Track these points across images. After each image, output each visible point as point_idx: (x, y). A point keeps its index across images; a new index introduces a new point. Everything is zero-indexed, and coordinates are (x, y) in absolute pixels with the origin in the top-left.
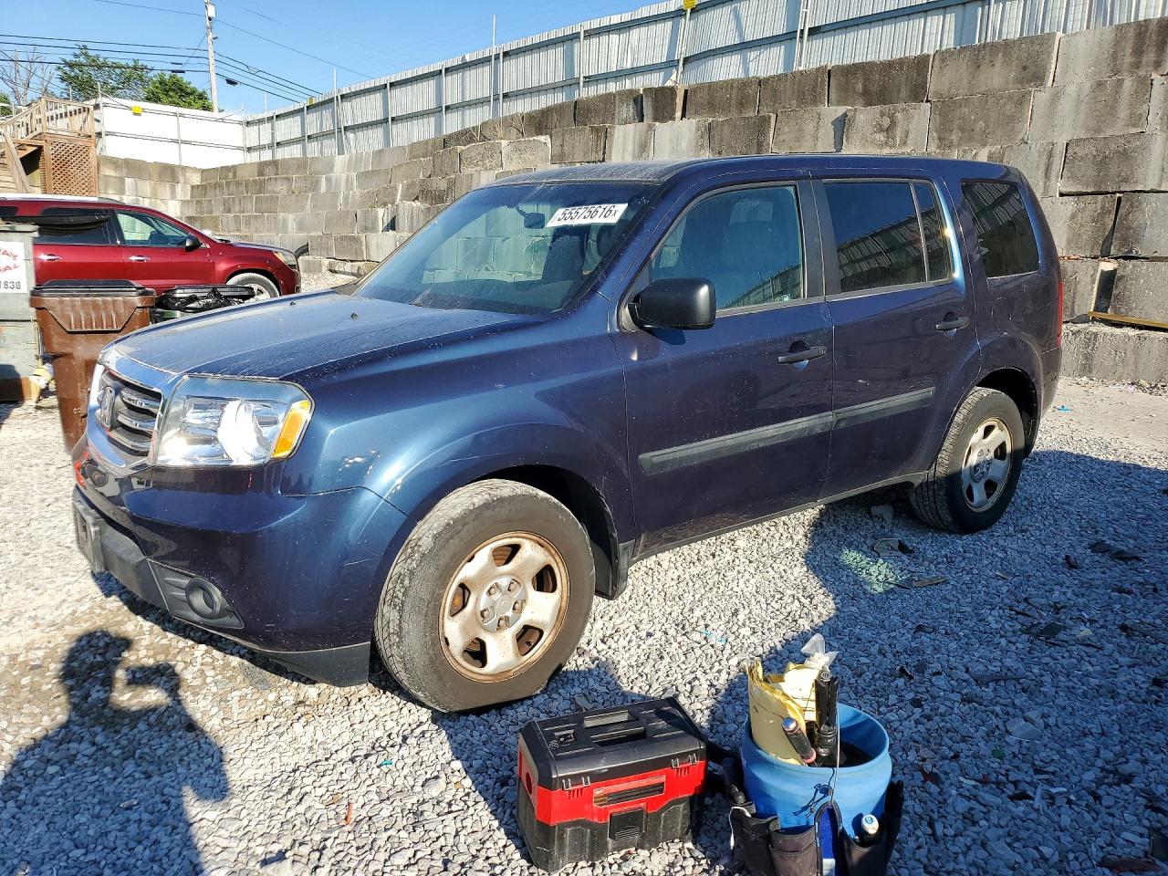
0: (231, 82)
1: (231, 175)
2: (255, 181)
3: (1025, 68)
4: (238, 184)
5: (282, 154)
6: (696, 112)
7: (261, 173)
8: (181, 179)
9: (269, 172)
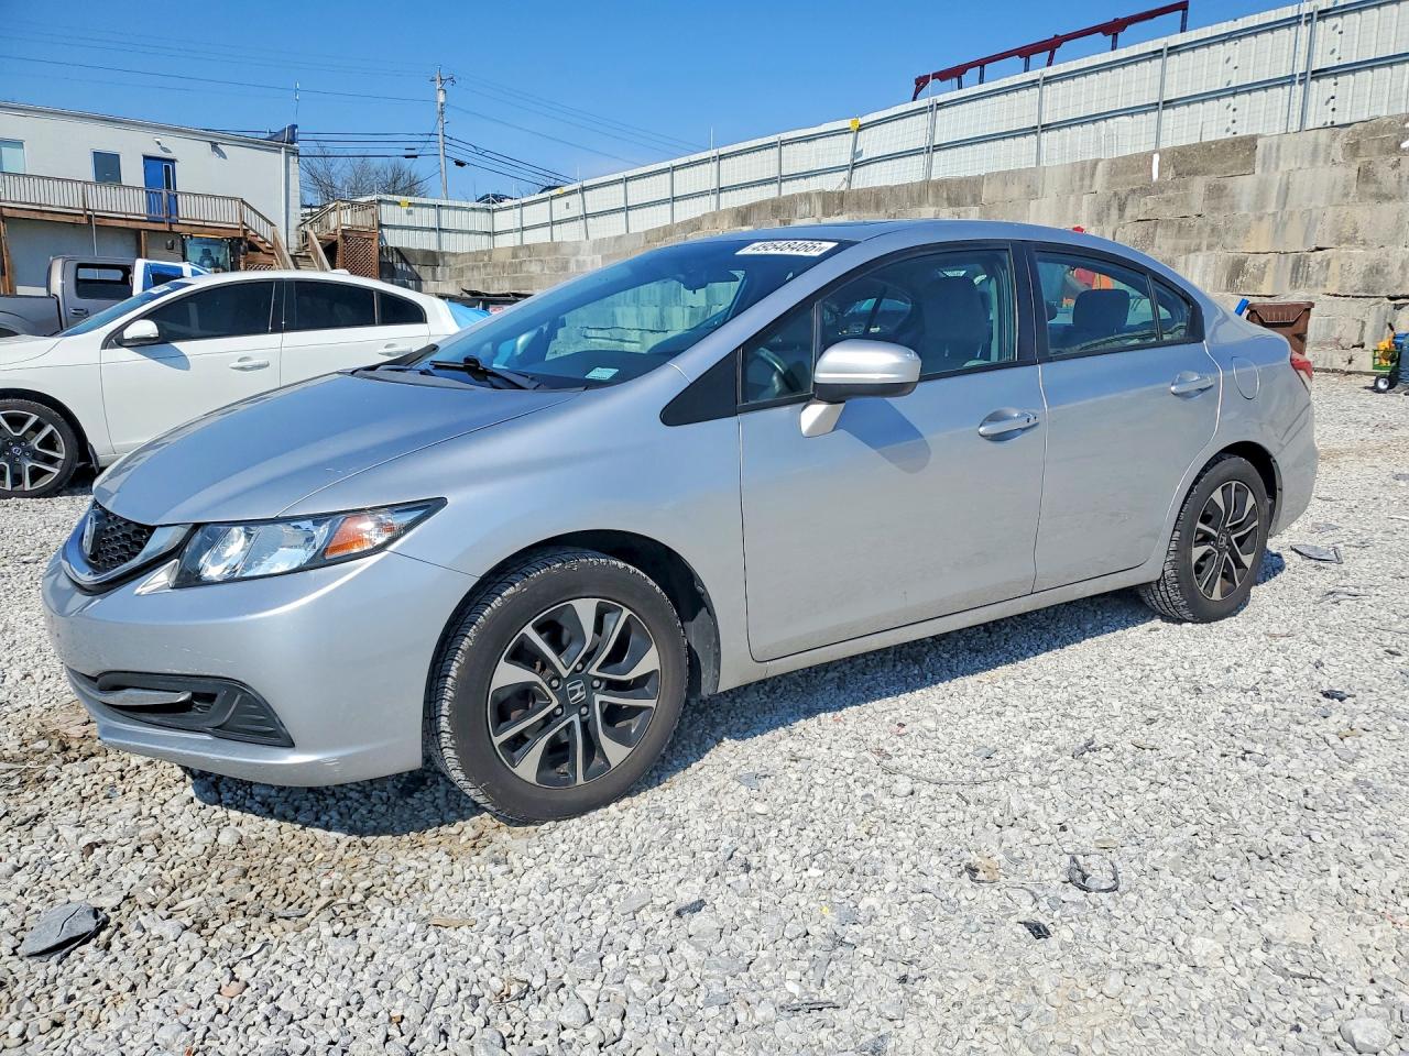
0: (460, 164)
1: (486, 258)
2: (511, 264)
3: (1029, 186)
4: (495, 266)
5: (531, 238)
6: (850, 210)
7: (515, 256)
8: (441, 262)
9: (522, 255)
